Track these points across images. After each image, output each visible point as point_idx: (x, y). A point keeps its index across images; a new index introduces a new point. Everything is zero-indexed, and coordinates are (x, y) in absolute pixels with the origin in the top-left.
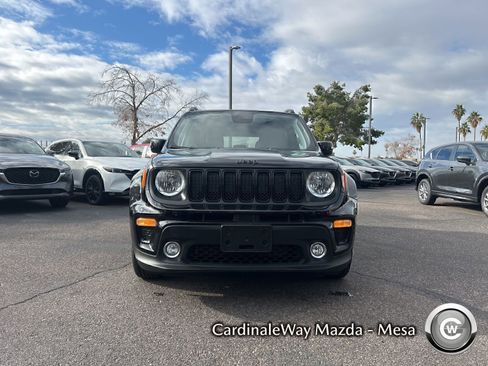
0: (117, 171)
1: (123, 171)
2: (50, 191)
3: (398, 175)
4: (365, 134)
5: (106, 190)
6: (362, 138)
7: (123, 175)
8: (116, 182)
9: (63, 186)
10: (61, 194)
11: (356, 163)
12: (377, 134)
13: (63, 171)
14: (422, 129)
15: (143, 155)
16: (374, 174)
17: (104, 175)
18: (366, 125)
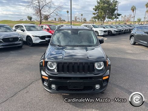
0: (36, 36)
1: (38, 36)
2: (17, 44)
3: (125, 31)
4: (115, 15)
5: (33, 42)
6: (114, 16)
7: (38, 37)
8: (36, 40)
9: (20, 42)
10: (20, 45)
11: (111, 27)
12: (119, 15)
13: (20, 38)
14: (134, 11)
15: (44, 28)
16: (117, 31)
17: (32, 37)
18: (116, 12)
